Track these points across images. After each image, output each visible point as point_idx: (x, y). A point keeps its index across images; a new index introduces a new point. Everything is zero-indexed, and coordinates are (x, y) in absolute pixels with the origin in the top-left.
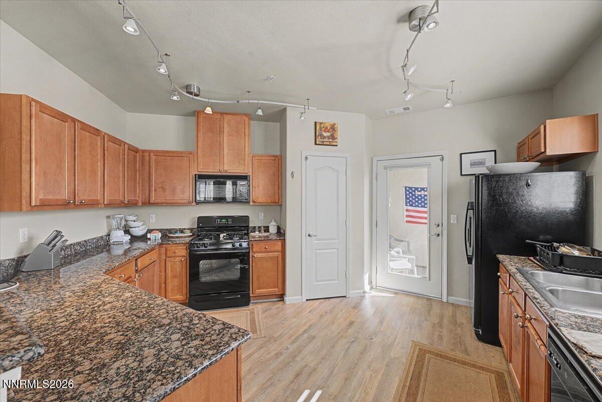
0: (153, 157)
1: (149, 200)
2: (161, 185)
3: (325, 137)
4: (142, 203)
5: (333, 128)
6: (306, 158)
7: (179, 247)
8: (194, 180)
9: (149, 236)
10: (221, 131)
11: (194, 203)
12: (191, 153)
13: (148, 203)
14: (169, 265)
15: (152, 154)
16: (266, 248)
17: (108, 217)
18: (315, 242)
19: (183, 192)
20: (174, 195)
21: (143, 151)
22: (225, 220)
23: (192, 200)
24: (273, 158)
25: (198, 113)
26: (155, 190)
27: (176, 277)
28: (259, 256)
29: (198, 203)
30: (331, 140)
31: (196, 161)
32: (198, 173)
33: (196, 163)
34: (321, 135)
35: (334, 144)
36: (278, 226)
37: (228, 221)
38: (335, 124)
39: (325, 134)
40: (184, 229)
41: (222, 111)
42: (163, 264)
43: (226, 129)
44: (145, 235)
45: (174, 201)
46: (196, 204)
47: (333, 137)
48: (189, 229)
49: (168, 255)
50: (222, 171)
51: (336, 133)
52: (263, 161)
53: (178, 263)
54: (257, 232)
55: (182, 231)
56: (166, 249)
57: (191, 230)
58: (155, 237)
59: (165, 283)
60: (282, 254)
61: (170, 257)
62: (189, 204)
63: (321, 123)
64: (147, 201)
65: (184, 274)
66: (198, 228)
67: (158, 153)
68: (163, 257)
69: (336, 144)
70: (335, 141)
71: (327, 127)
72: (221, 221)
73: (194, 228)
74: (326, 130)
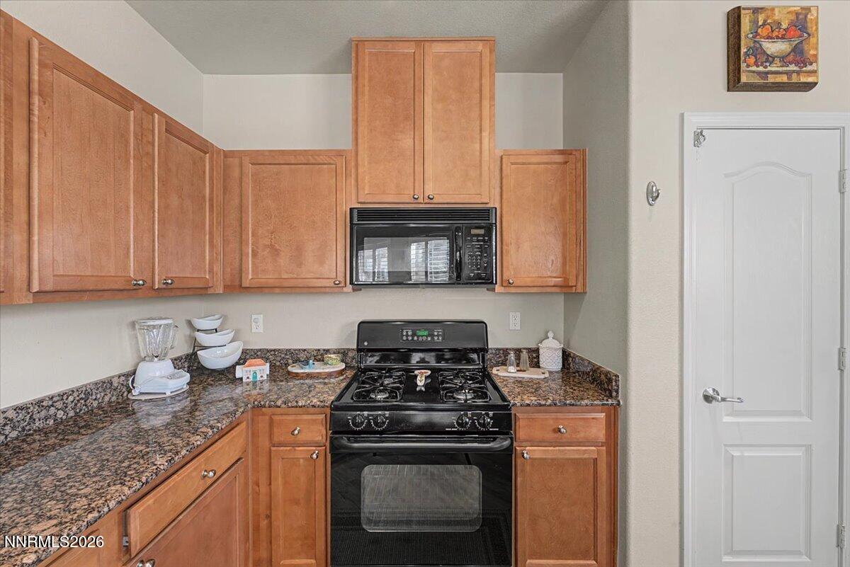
0: (249, 169)
1: (241, 281)
2: (267, 242)
3: (770, 59)
4: (226, 287)
5: (801, 25)
6: (699, 136)
7: (306, 417)
8: (348, 224)
9: (240, 372)
10: (418, 90)
11: (349, 287)
12: (339, 153)
13: (237, 288)
14: (278, 466)
15: (246, 160)
16: (559, 430)
17: (133, 324)
18: (727, 419)
19: (321, 260)
20: (300, 265)
21: (228, 155)
22: (426, 333)
23: (342, 279)
24: (559, 158)
25: (357, 45)
26: (255, 254)
27: (297, 502)
28: (537, 456)
29: (358, 287)
30: (792, 67)
31: (353, 176)
32: (359, 206)
33: (353, 182)
34: (757, 52)
35: (803, 79)
36: (564, 352)
37: (432, 335)
38: (808, 9)
39: (773, 47)
40: (327, 351)
41: (420, 36)
42: (263, 461)
43: (431, 81)
44: (232, 369)
45: (300, 283)
46: (354, 290)
47: (800, 57)
48: (337, 352)
49: (276, 439)
50: (421, 200)
51: (813, 40)
52: (532, 167)
53: (301, 460)
54: (512, 369)
55: (320, 356)
56: (271, 422)
57: (343, 353)
58: (255, 377)
59: (269, 517)
60: (608, 453)
61: (280, 445)
62: (337, 288)
63: (756, 11)
64: (237, 283)
65: (319, 496)
66: (359, 350)
67: (260, 159)
68: (264, 442)
69: (810, 79)
70: (809, 68)
71: (779, 24)
72: (414, 335)
73: (349, 350)
74: (777, 33)
